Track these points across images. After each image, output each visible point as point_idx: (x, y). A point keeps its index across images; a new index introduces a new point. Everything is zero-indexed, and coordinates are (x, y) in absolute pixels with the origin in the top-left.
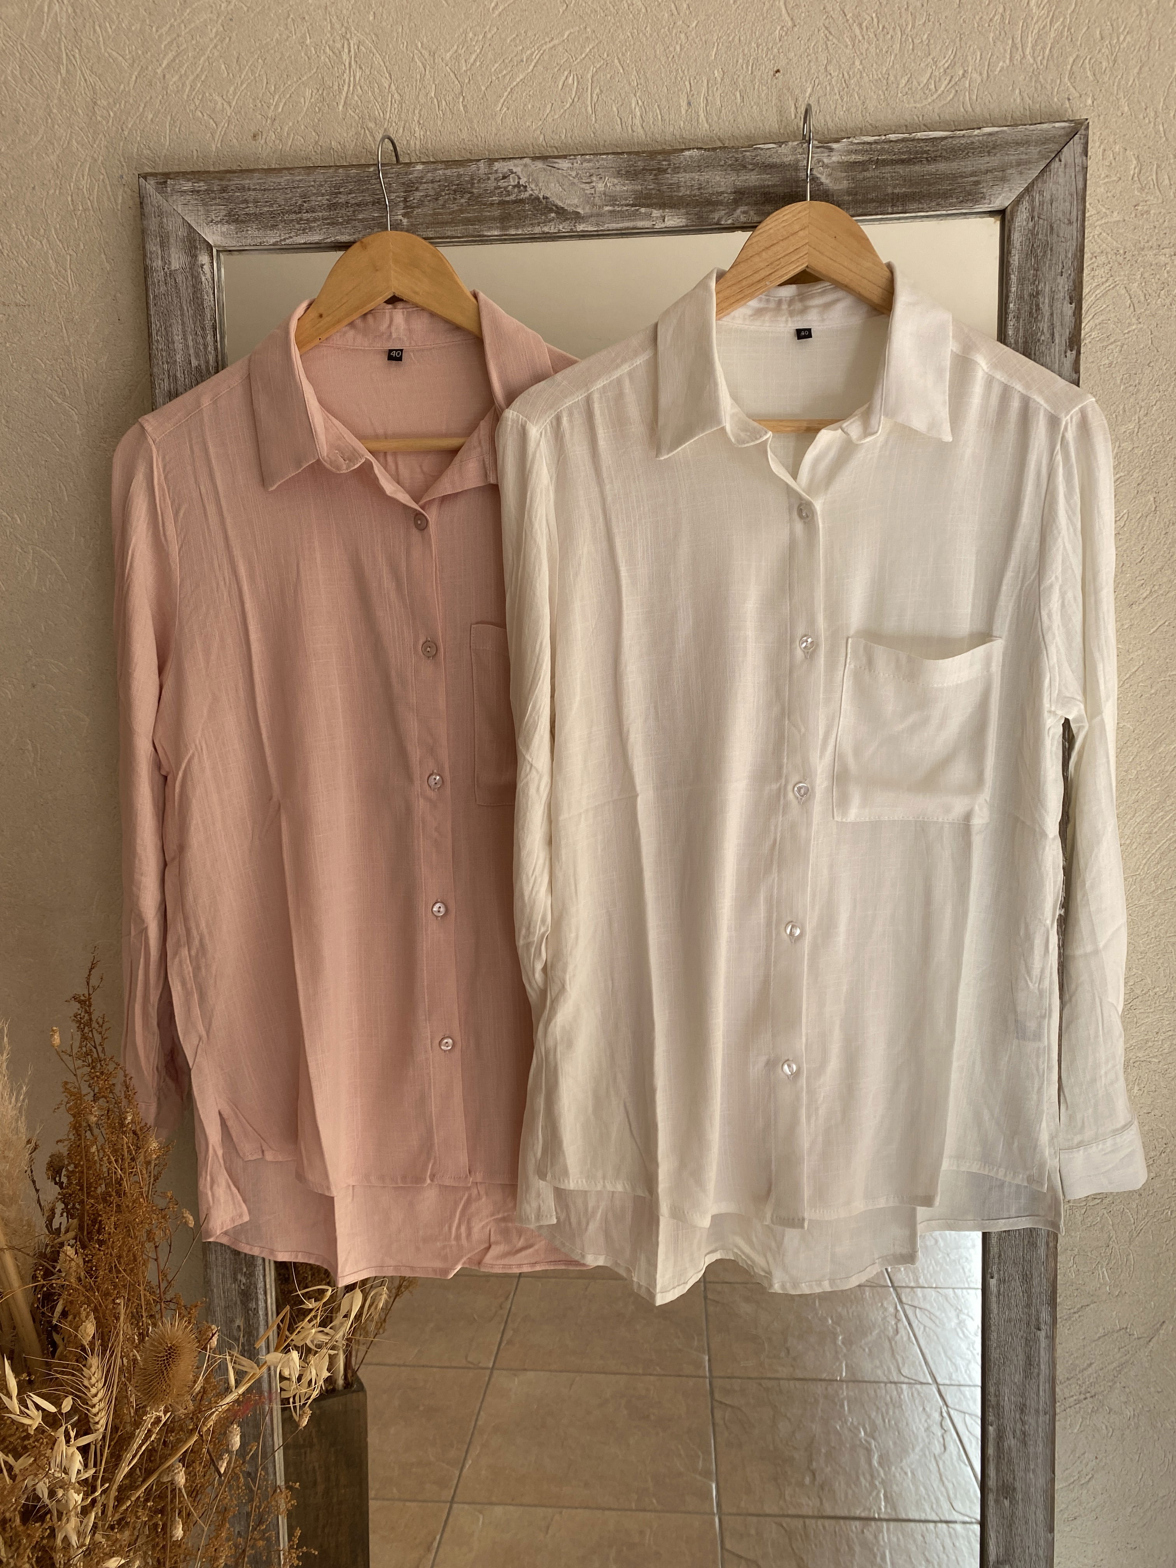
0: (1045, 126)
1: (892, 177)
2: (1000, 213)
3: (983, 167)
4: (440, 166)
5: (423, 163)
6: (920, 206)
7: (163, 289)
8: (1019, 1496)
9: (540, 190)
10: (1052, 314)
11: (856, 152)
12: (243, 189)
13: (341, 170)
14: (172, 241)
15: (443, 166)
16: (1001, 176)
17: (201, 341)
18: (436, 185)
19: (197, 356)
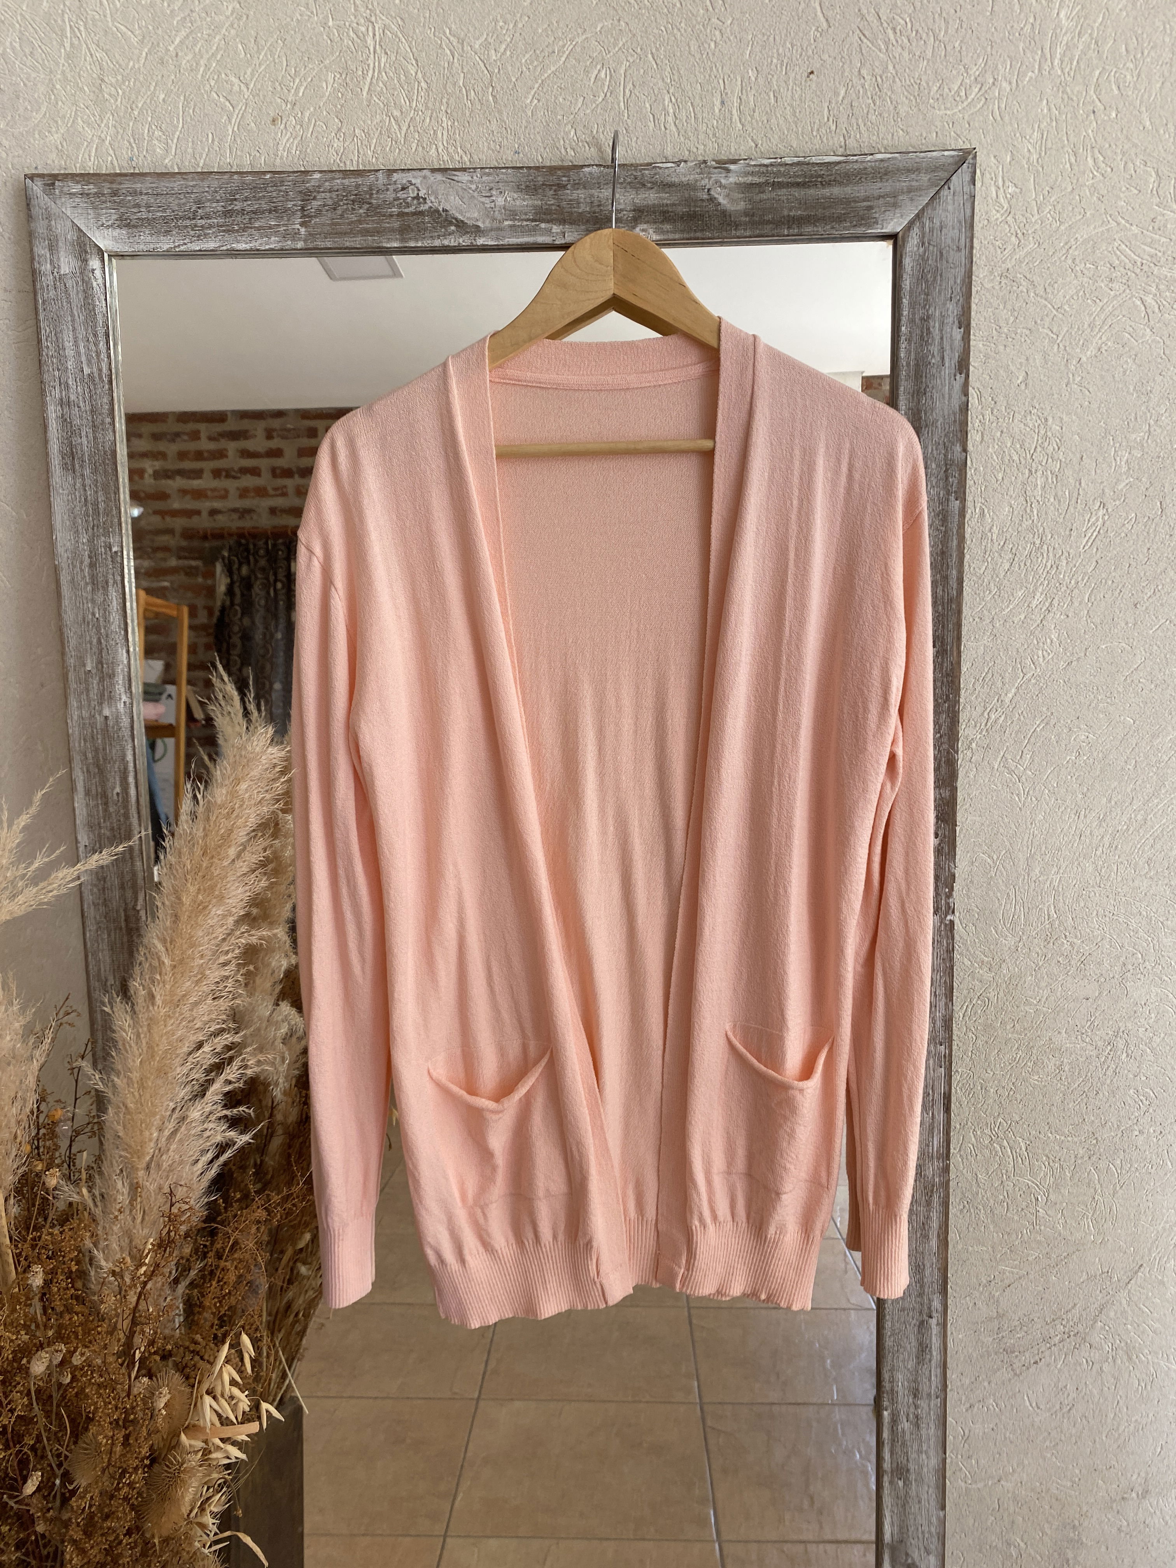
0: (934, 154)
1: (788, 199)
2: (892, 237)
3: (876, 193)
4: (337, 175)
5: (321, 172)
6: (815, 229)
7: (52, 293)
8: (912, 1477)
9: (440, 202)
10: (942, 338)
11: (752, 174)
12: (134, 193)
13: (236, 177)
14: (60, 244)
15: (341, 176)
16: (893, 202)
17: (94, 349)
18: (334, 195)
19: (89, 362)
